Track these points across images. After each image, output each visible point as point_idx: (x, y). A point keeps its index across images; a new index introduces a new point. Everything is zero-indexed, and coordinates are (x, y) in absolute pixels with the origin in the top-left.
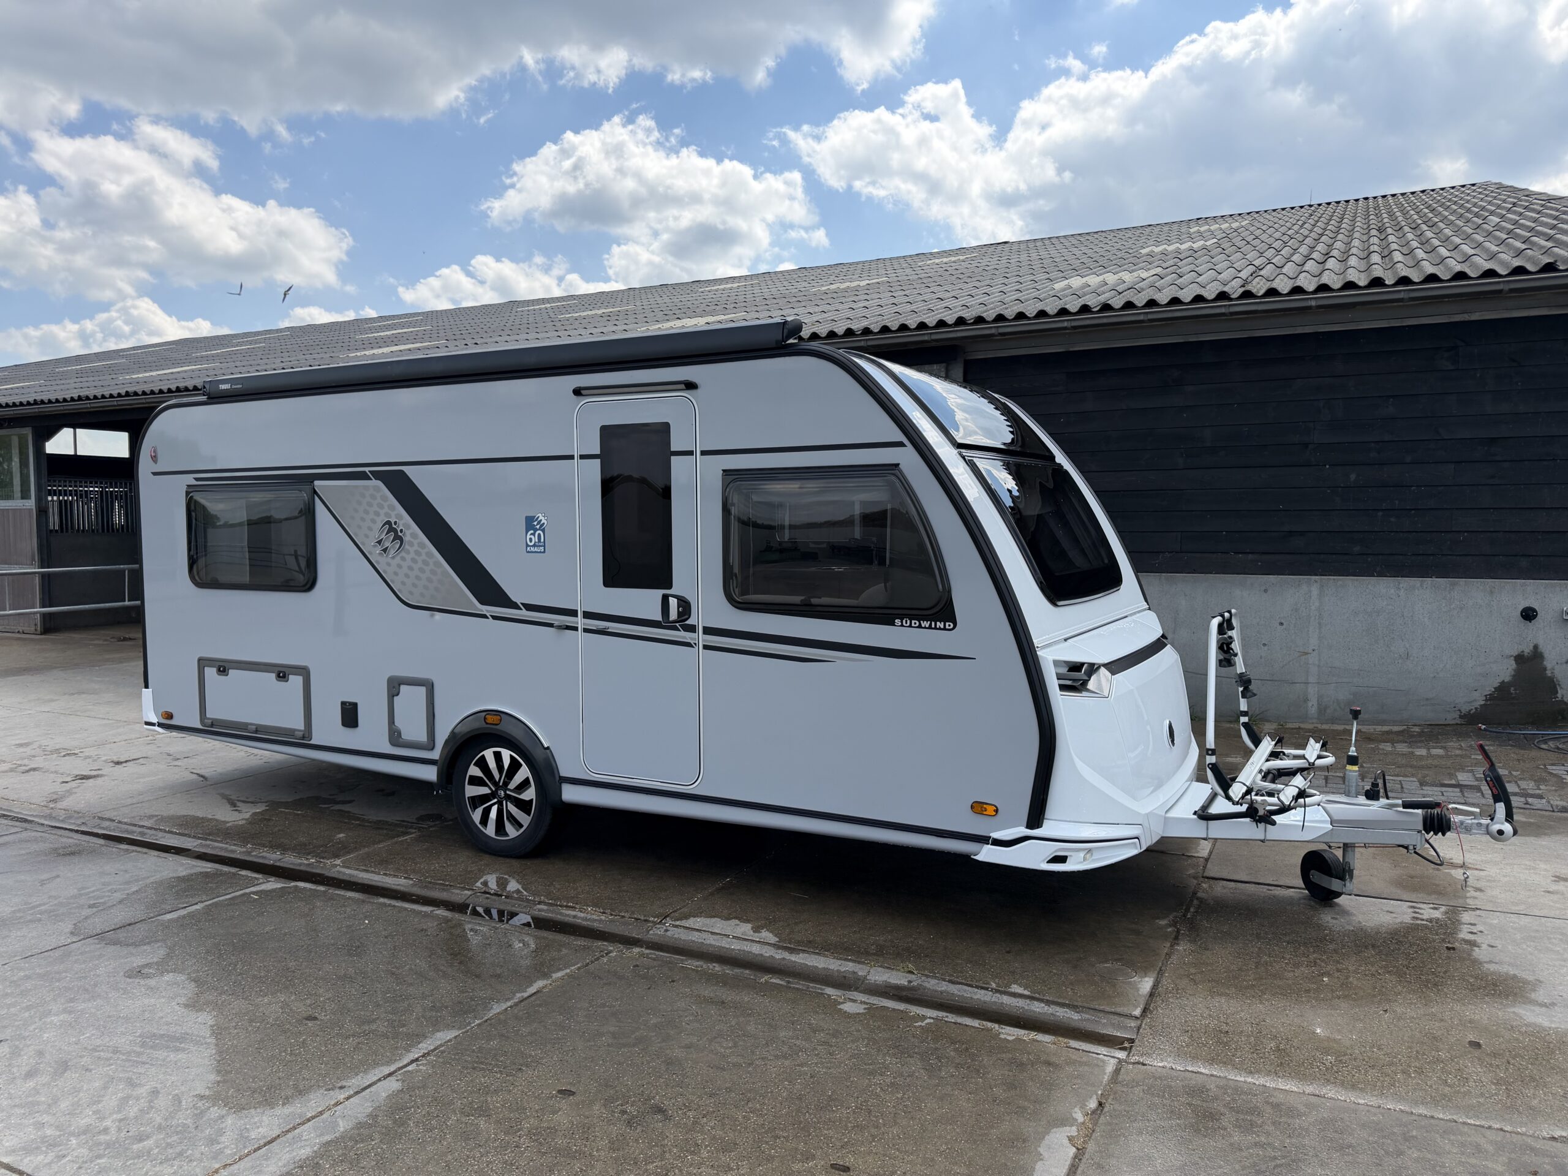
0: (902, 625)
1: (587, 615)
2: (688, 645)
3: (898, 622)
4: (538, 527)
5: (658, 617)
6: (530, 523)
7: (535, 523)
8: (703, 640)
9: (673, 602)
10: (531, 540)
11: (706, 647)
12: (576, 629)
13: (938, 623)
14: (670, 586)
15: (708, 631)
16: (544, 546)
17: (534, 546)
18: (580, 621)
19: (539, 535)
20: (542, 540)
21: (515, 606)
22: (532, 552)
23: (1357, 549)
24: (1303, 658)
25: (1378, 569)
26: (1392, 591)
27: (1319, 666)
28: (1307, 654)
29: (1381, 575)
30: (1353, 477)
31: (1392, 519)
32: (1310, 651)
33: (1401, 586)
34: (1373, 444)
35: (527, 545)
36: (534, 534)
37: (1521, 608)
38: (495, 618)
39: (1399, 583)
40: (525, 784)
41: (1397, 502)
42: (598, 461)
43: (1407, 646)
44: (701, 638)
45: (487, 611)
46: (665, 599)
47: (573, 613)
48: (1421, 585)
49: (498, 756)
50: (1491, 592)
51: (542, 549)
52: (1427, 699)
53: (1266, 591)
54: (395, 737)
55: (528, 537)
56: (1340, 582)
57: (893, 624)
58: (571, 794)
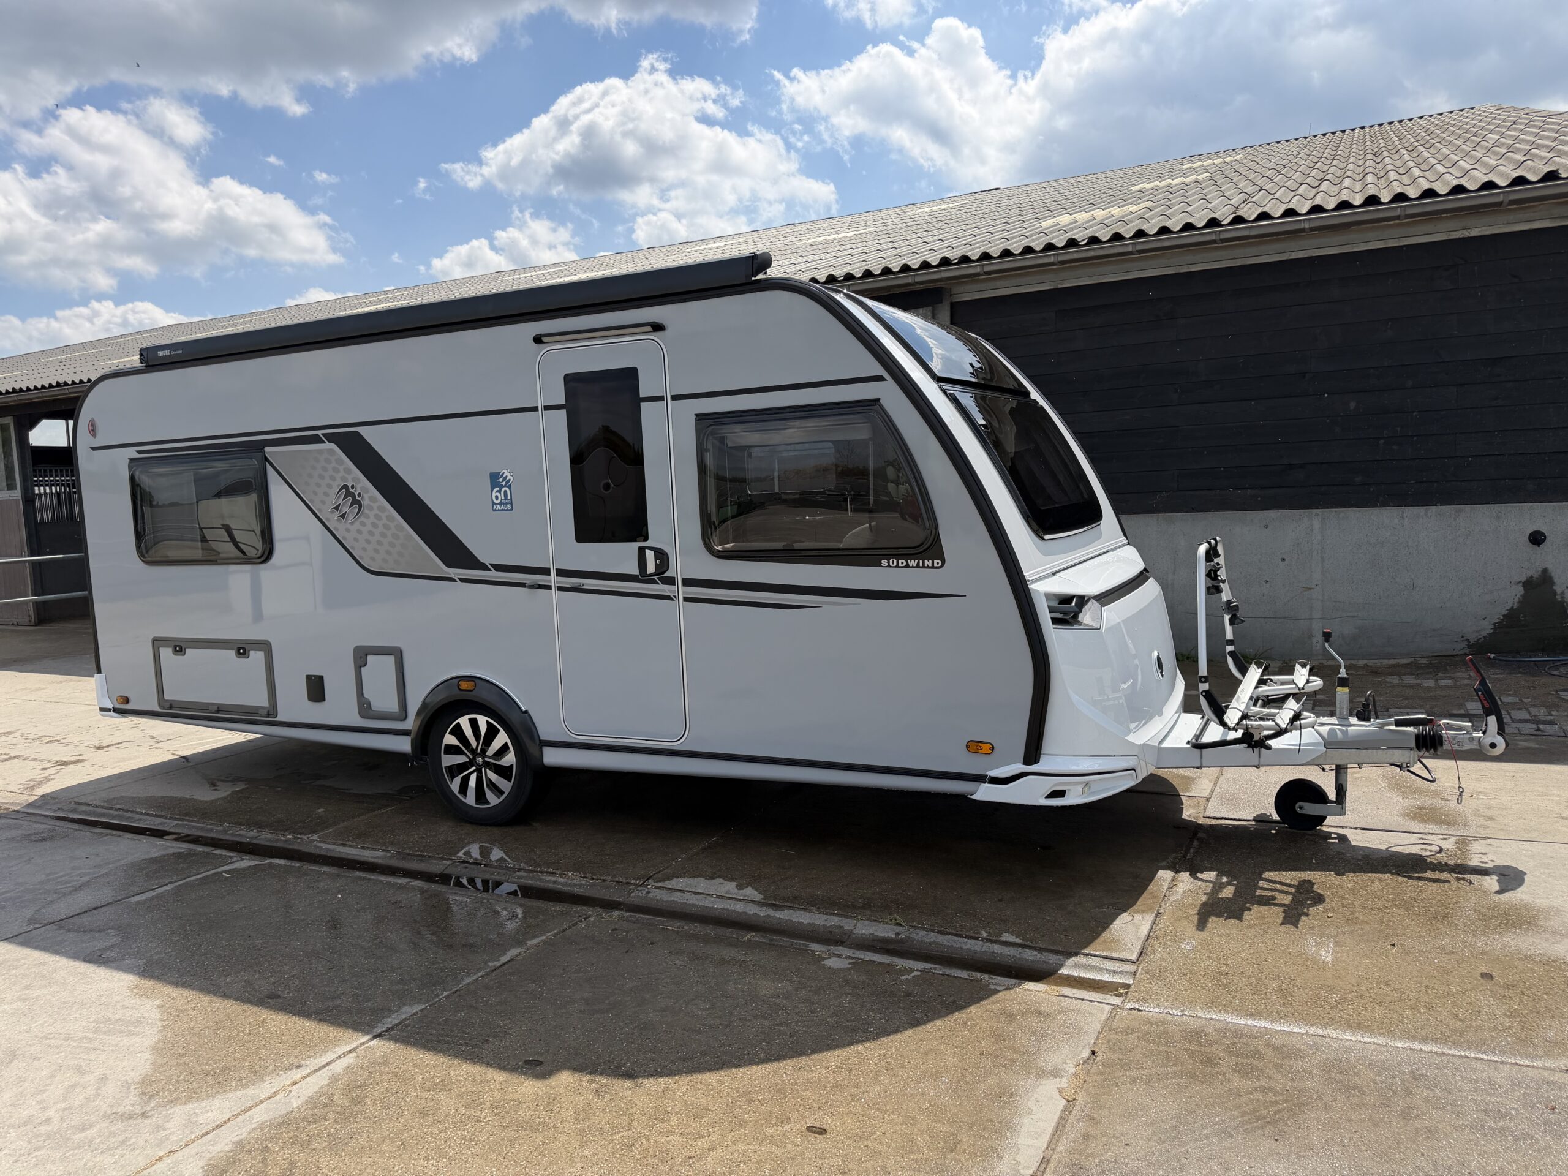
0: (889, 566)
1: (560, 573)
2: (668, 598)
3: (884, 562)
4: (504, 483)
5: (634, 570)
6: (495, 480)
7: (501, 480)
8: (683, 593)
9: (650, 555)
10: (497, 498)
11: (686, 599)
12: (549, 588)
13: (926, 562)
14: (646, 539)
15: (687, 582)
16: (511, 504)
17: (501, 503)
18: (553, 580)
19: (505, 492)
20: (509, 497)
21: (483, 567)
22: (499, 510)
23: (1358, 479)
24: (1308, 592)
25: (1381, 499)
26: (1396, 521)
27: (1322, 601)
28: (1310, 589)
29: (1384, 505)
30: (1353, 405)
31: (1395, 447)
32: (1313, 587)
33: (1405, 515)
34: (1372, 370)
35: (494, 504)
36: (499, 492)
37: (1529, 532)
38: (463, 580)
39: (1403, 512)
40: (504, 749)
41: (1399, 429)
42: (564, 411)
43: (1413, 577)
44: (681, 590)
45: (455, 574)
46: (642, 551)
47: (546, 571)
48: (1426, 515)
49: (474, 723)
50: (1498, 518)
51: (509, 505)
52: (1434, 630)
53: (1266, 527)
54: (365, 708)
55: (494, 494)
56: (1342, 514)
57: (880, 565)
58: (552, 757)
